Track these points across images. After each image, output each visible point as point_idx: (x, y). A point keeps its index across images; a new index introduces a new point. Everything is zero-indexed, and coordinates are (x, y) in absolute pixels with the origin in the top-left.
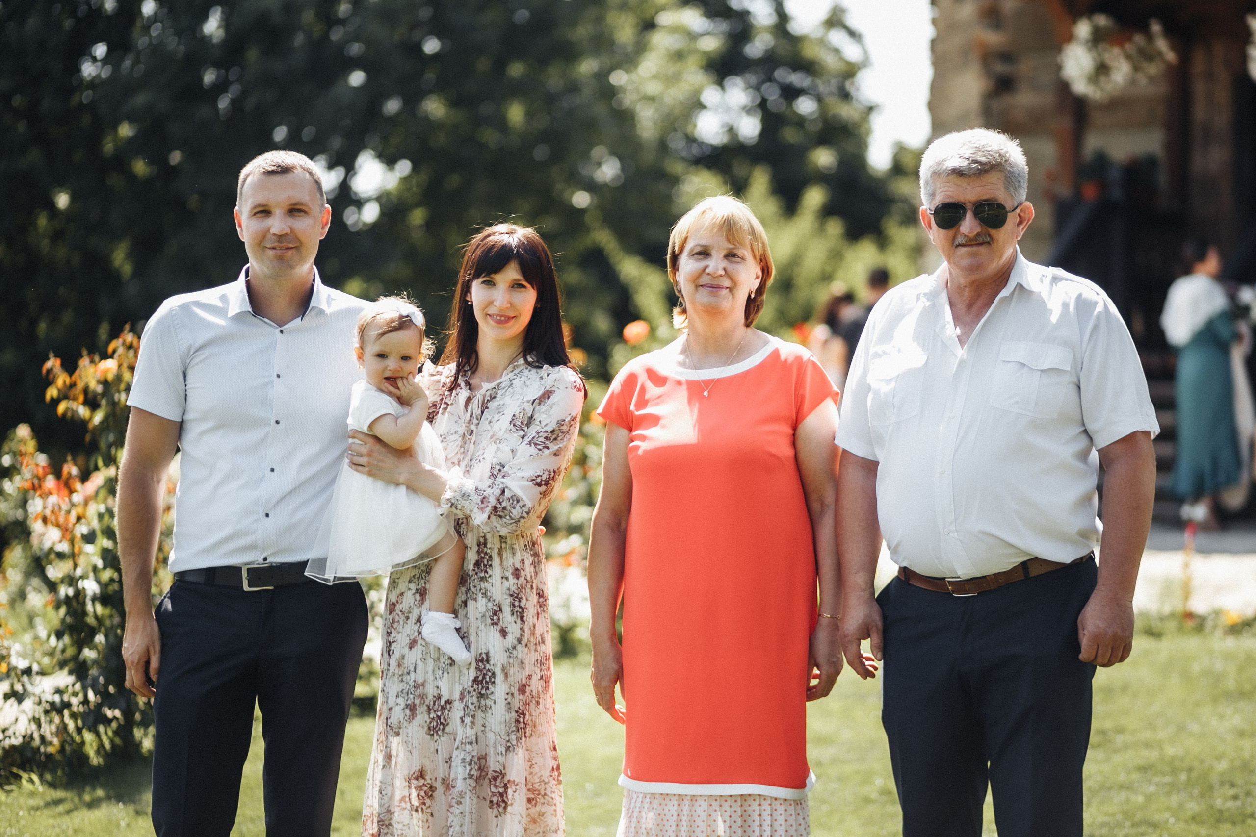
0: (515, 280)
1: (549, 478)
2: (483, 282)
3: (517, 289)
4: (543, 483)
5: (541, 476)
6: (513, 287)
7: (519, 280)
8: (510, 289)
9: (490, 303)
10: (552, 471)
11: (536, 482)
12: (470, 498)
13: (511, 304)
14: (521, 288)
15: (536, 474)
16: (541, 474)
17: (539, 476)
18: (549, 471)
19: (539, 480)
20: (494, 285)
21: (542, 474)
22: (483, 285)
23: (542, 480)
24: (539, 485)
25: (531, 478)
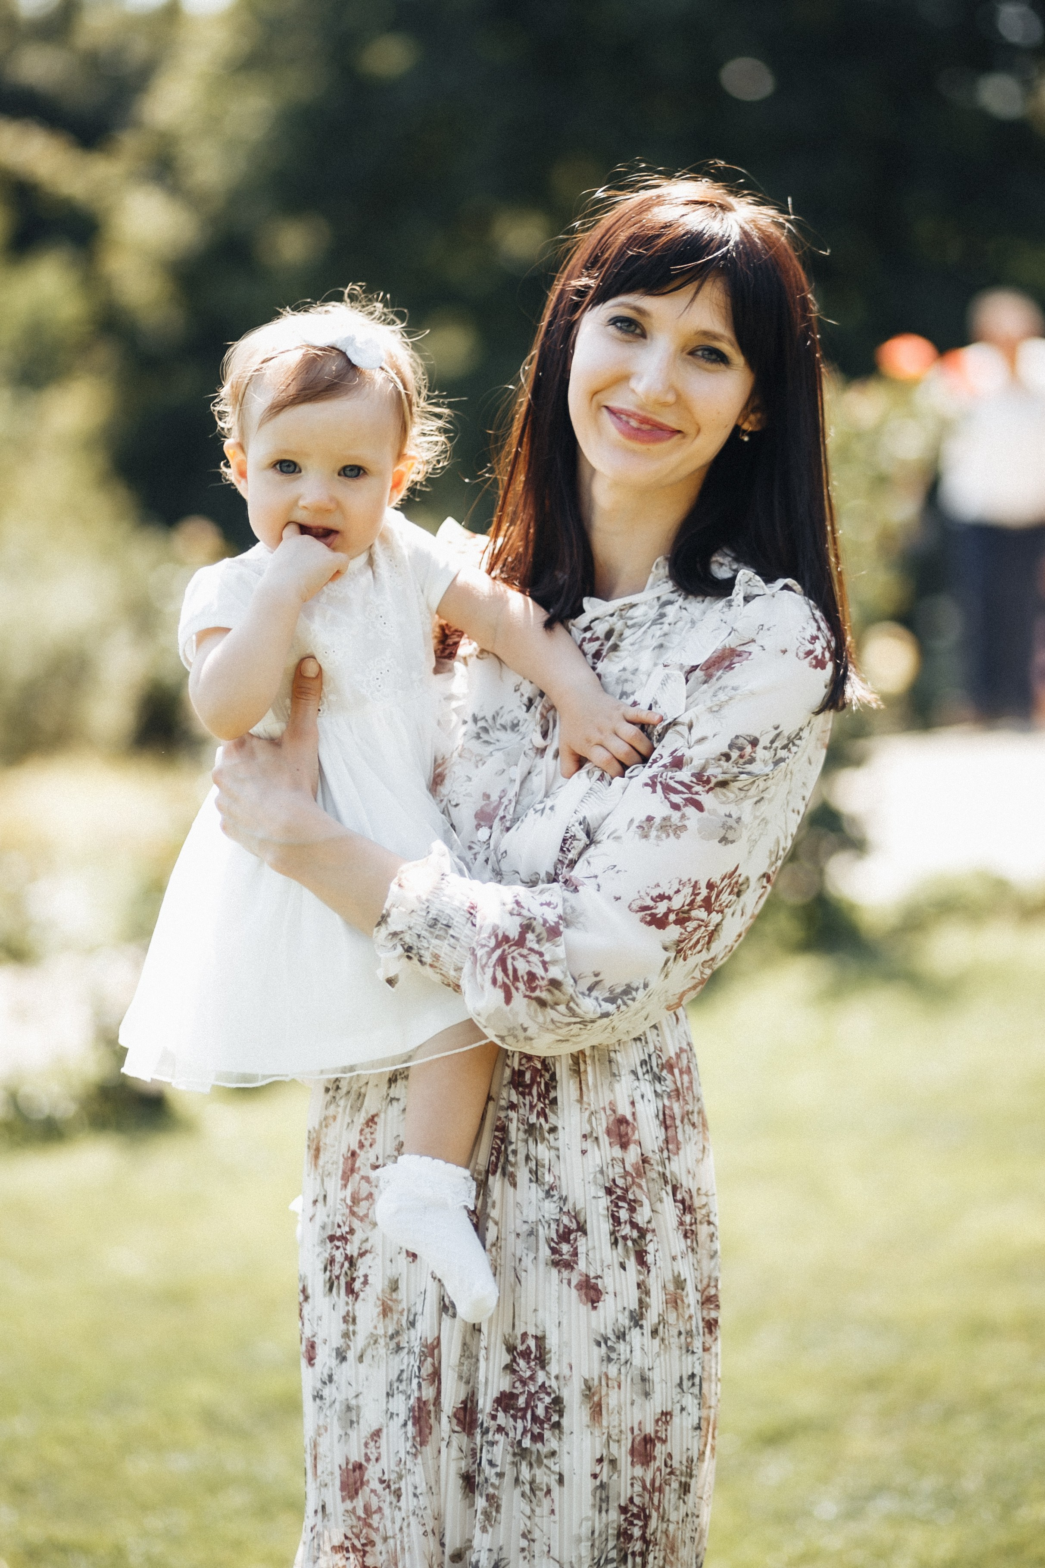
0: (706, 334)
1: (692, 902)
2: (615, 321)
3: (702, 362)
4: (672, 917)
5: (669, 898)
6: (692, 353)
7: (716, 337)
8: (684, 355)
9: (622, 379)
10: (703, 885)
11: (653, 915)
12: (451, 932)
13: (679, 396)
14: (714, 361)
15: (655, 893)
16: (669, 892)
17: (662, 897)
18: (695, 886)
19: (661, 908)
20: (644, 335)
21: (671, 893)
22: (612, 329)
23: (670, 910)
24: (660, 922)
25: (639, 903)
